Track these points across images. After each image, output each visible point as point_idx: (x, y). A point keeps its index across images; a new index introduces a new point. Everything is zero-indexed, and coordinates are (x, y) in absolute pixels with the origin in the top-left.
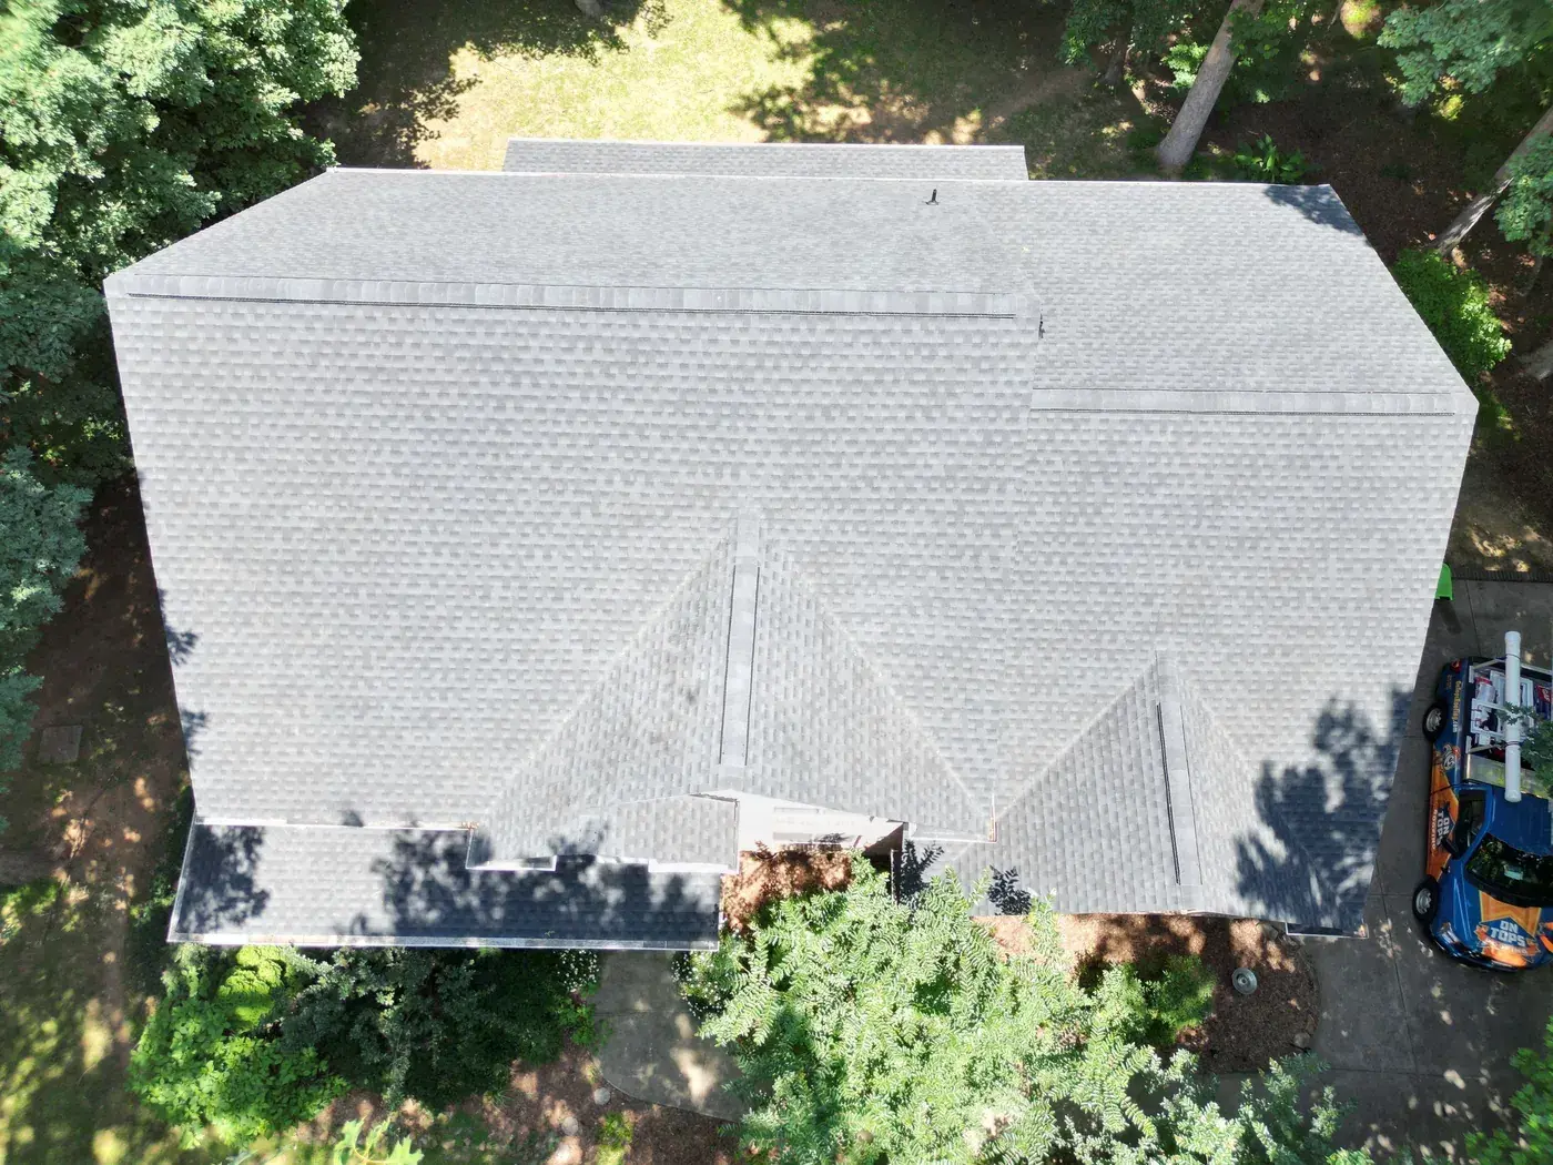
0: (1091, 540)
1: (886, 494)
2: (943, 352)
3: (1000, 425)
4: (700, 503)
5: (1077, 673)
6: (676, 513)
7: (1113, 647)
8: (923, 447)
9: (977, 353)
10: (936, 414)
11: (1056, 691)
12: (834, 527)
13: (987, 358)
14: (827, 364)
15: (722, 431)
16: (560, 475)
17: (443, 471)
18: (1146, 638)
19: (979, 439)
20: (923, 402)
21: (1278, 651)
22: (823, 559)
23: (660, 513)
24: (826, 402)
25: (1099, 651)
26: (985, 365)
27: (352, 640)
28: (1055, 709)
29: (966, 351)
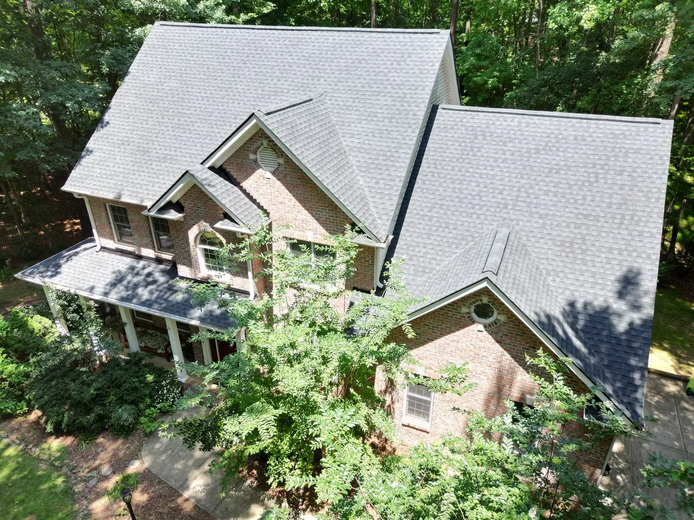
0: (474, 162)
1: (374, 89)
2: (409, 44)
3: (427, 67)
4: (302, 89)
5: (460, 223)
6: (292, 92)
7: (479, 212)
8: (395, 74)
9: (422, 44)
10: (402, 63)
11: (447, 230)
12: (351, 100)
13: (425, 46)
14: (365, 47)
15: (319, 66)
16: (257, 77)
17: (220, 74)
18: (498, 210)
19: (417, 72)
20: (398, 59)
21: (572, 226)
22: (342, 112)
23: (286, 91)
24: (361, 58)
25: (472, 214)
26: (425, 48)
27: (157, 127)
28: (445, 240)
29: (419, 43)
